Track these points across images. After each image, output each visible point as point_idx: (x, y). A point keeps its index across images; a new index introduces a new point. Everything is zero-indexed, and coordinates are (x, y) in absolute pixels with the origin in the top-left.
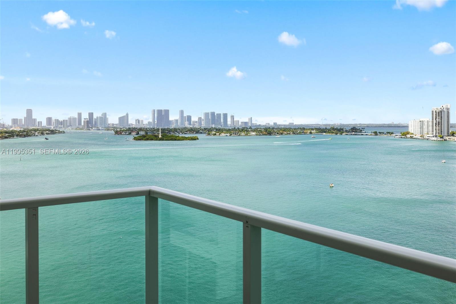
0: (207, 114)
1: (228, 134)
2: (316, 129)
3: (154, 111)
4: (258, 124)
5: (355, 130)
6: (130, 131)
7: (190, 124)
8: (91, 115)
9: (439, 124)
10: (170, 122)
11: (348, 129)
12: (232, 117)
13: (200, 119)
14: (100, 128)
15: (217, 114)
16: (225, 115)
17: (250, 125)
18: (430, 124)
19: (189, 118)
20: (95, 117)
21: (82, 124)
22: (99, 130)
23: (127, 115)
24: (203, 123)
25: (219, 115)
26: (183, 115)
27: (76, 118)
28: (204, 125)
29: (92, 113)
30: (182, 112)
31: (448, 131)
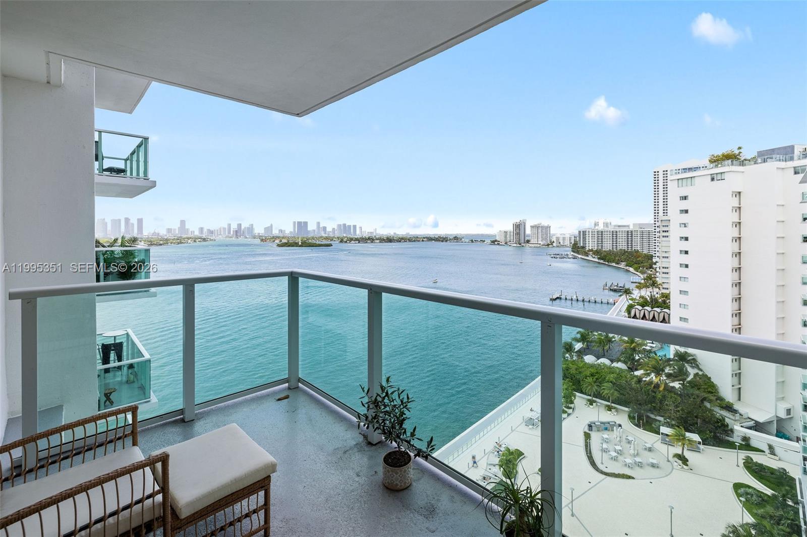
0: (339, 226)
1: (357, 242)
2: (426, 238)
3: (295, 222)
4: (381, 233)
5: (456, 239)
6: (274, 238)
7: (325, 233)
8: (239, 226)
9: (518, 234)
10: (308, 232)
11: (451, 237)
12: (361, 228)
13: (334, 229)
14: (248, 237)
15: (348, 226)
16: (355, 227)
17: (375, 234)
18: (512, 234)
19: (325, 228)
20: (243, 227)
21: (232, 233)
22: (247, 238)
23: (272, 225)
24: (336, 232)
25: (350, 226)
26: (319, 225)
27: (226, 228)
28: (337, 234)
29: (241, 224)
30: (318, 223)
31: (525, 239)
